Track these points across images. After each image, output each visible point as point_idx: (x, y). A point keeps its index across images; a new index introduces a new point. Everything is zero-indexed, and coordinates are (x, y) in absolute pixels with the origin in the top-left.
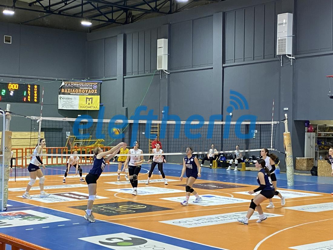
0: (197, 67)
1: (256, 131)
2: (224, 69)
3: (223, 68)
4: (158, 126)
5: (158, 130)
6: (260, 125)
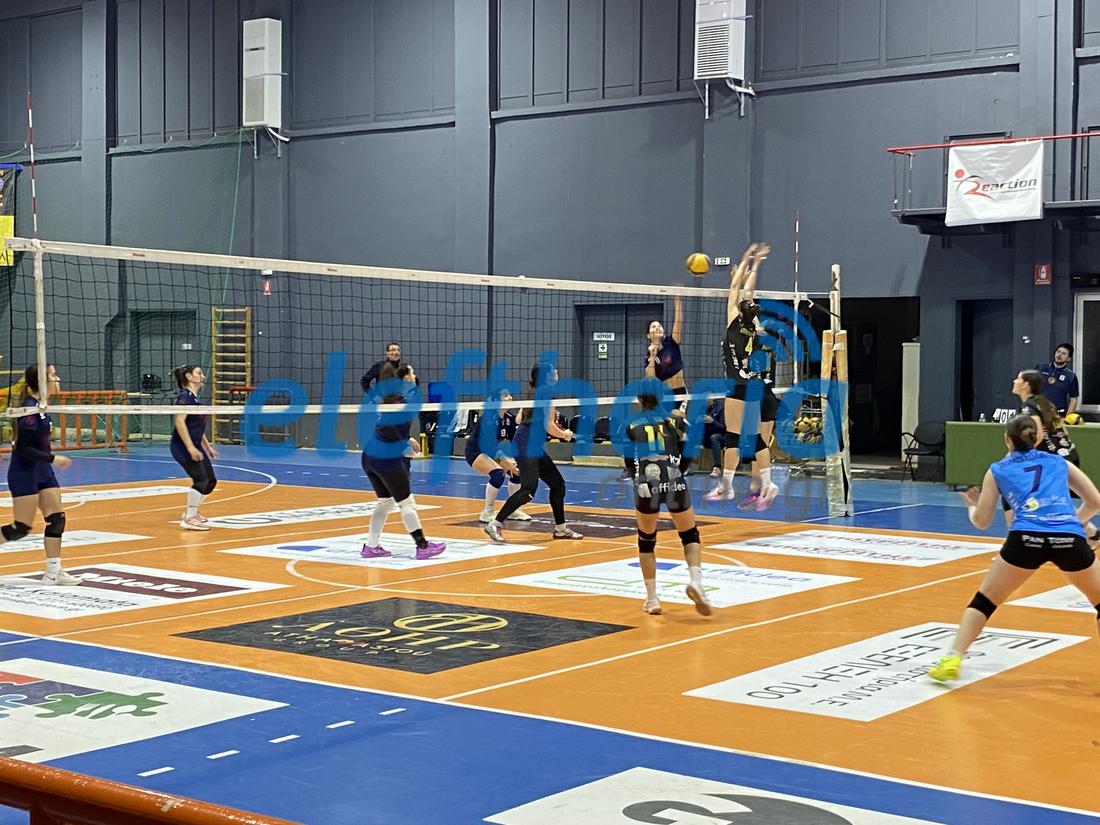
0: (393, 120)
1: (610, 337)
2: (496, 126)
3: (494, 122)
4: (247, 322)
5: (247, 336)
6: (624, 316)
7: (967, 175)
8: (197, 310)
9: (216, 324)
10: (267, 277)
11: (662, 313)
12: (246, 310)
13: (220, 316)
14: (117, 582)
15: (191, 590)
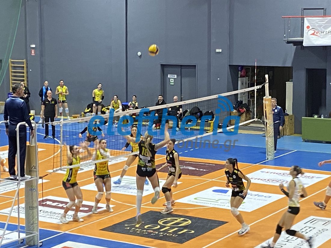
4: (25, 66)
5: (25, 71)
6: (180, 69)
7: (311, 28)
8: (2, 60)
9: (11, 66)
10: (33, 48)
11: (195, 69)
12: (24, 61)
13: (13, 63)
14: (61, 205)
15: (87, 209)
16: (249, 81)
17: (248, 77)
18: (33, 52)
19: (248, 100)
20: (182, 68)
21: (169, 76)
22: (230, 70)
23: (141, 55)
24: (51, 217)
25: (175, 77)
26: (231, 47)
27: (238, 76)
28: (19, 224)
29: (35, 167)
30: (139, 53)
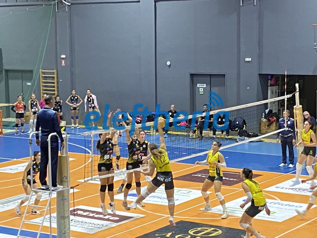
1: (204, 86)
3: (156, 2)
4: (55, 76)
5: (55, 81)
6: (209, 78)
8: (33, 70)
9: (42, 76)
10: (63, 58)
11: (225, 78)
12: (54, 71)
13: (44, 73)
14: (91, 215)
15: (117, 218)
16: (279, 90)
17: (277, 86)
18: (63, 63)
19: (278, 109)
20: (211, 77)
21: (198, 85)
22: (260, 78)
23: (170, 64)
24: (82, 226)
25: (204, 87)
26: (260, 56)
27: (268, 84)
28: (51, 234)
29: (66, 178)
30: (168, 63)
